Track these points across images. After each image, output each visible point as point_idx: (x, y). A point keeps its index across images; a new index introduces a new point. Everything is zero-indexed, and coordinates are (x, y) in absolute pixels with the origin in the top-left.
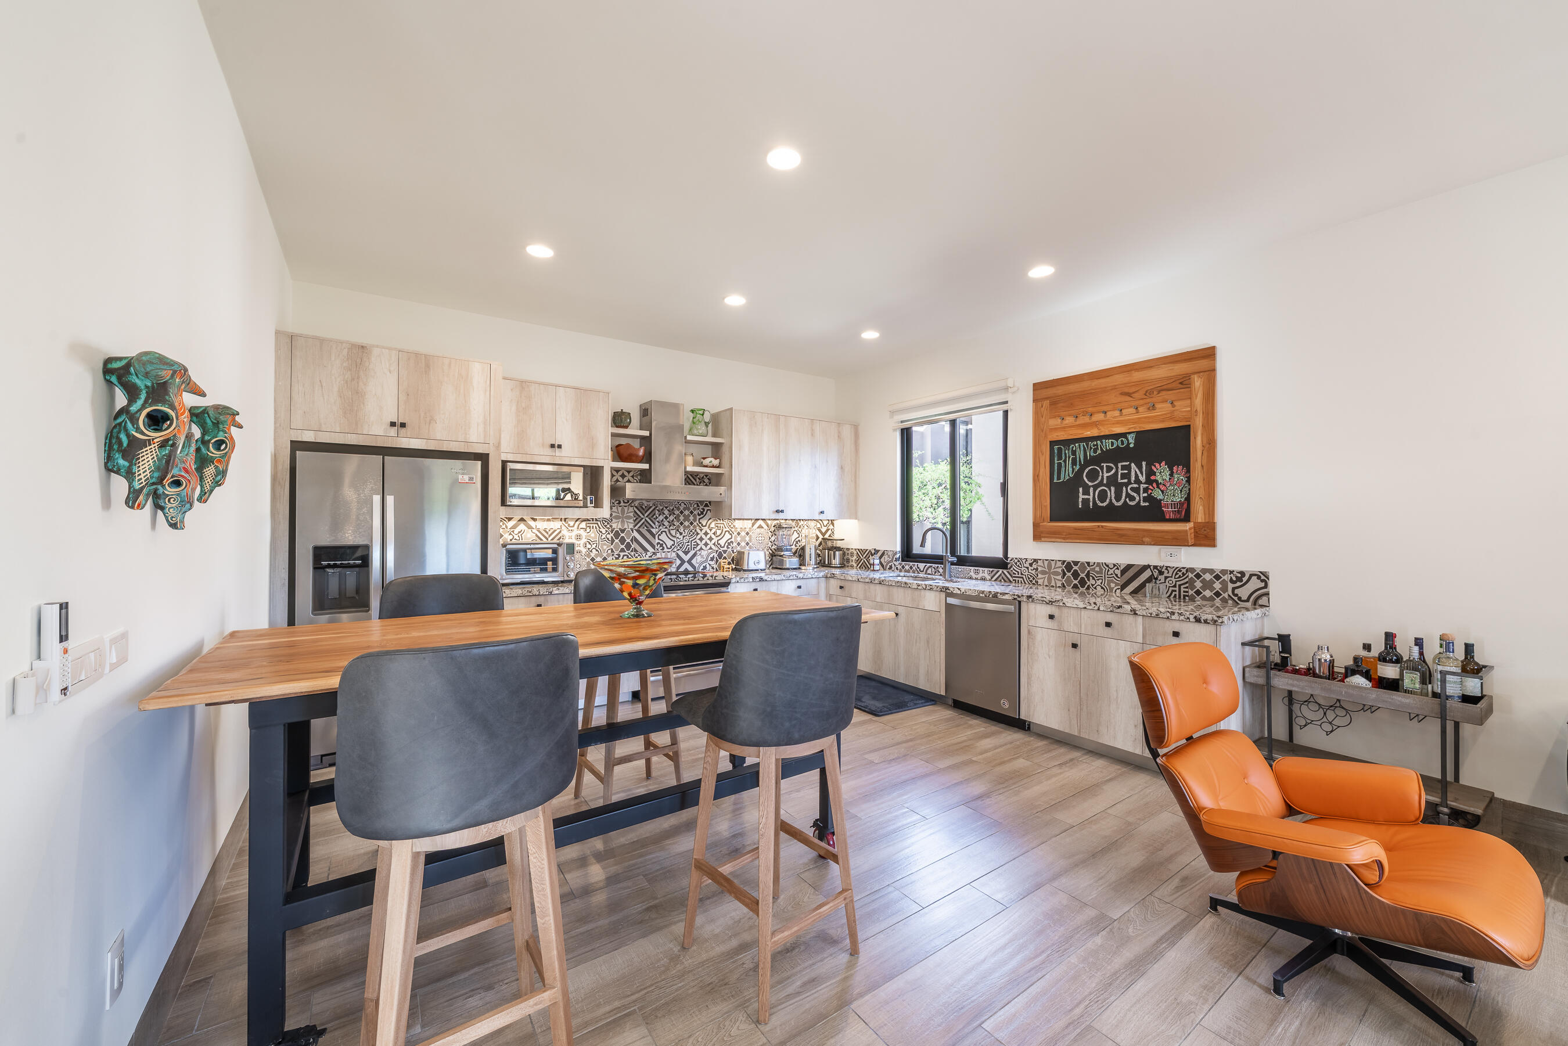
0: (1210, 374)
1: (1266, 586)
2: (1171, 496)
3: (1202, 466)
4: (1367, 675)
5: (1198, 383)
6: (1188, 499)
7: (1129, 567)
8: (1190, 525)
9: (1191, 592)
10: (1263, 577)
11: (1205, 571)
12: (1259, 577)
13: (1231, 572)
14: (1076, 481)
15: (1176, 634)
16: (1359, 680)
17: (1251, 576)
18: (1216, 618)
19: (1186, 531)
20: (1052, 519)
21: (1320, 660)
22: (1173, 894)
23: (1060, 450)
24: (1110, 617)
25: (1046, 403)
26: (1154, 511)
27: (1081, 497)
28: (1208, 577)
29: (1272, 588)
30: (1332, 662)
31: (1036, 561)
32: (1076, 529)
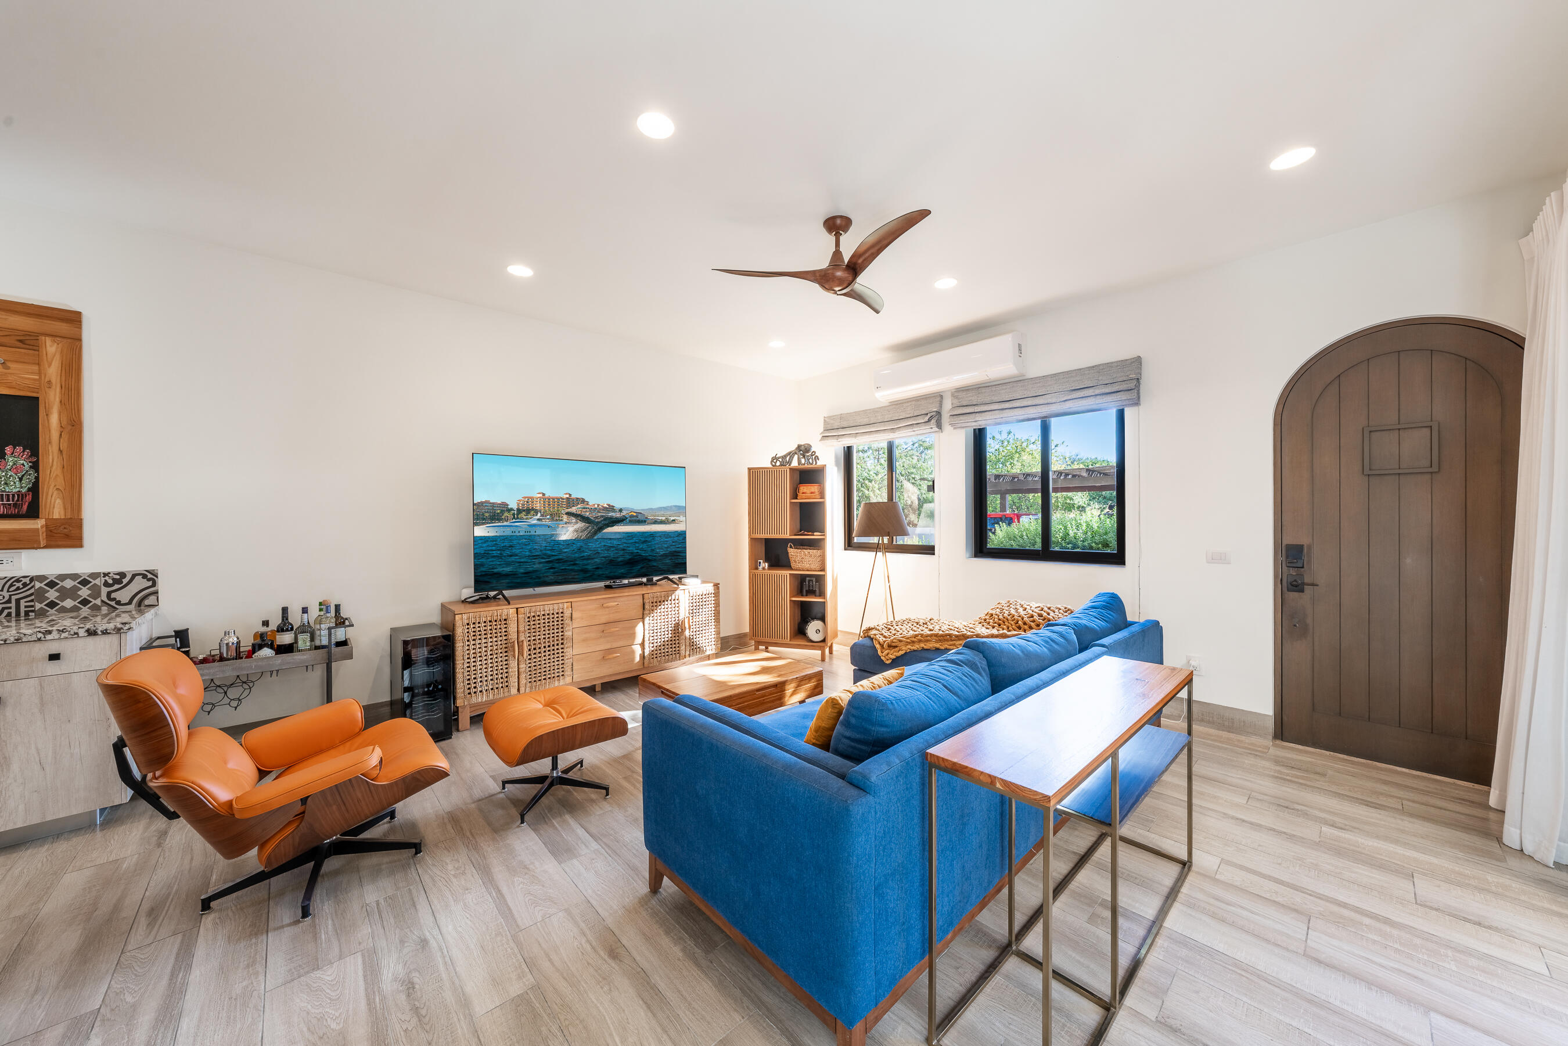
0: (73, 339)
1: (154, 584)
3: (61, 451)
4: (272, 646)
5: (51, 348)
6: (35, 489)
8: (41, 522)
9: (38, 606)
10: (151, 577)
11: (63, 577)
12: (144, 576)
13: (105, 575)
15: (54, 657)
16: (267, 652)
17: (134, 576)
18: (119, 626)
19: (38, 529)
21: (227, 644)
22: (150, 932)
28: (68, 584)
29: (162, 585)
30: (239, 643)
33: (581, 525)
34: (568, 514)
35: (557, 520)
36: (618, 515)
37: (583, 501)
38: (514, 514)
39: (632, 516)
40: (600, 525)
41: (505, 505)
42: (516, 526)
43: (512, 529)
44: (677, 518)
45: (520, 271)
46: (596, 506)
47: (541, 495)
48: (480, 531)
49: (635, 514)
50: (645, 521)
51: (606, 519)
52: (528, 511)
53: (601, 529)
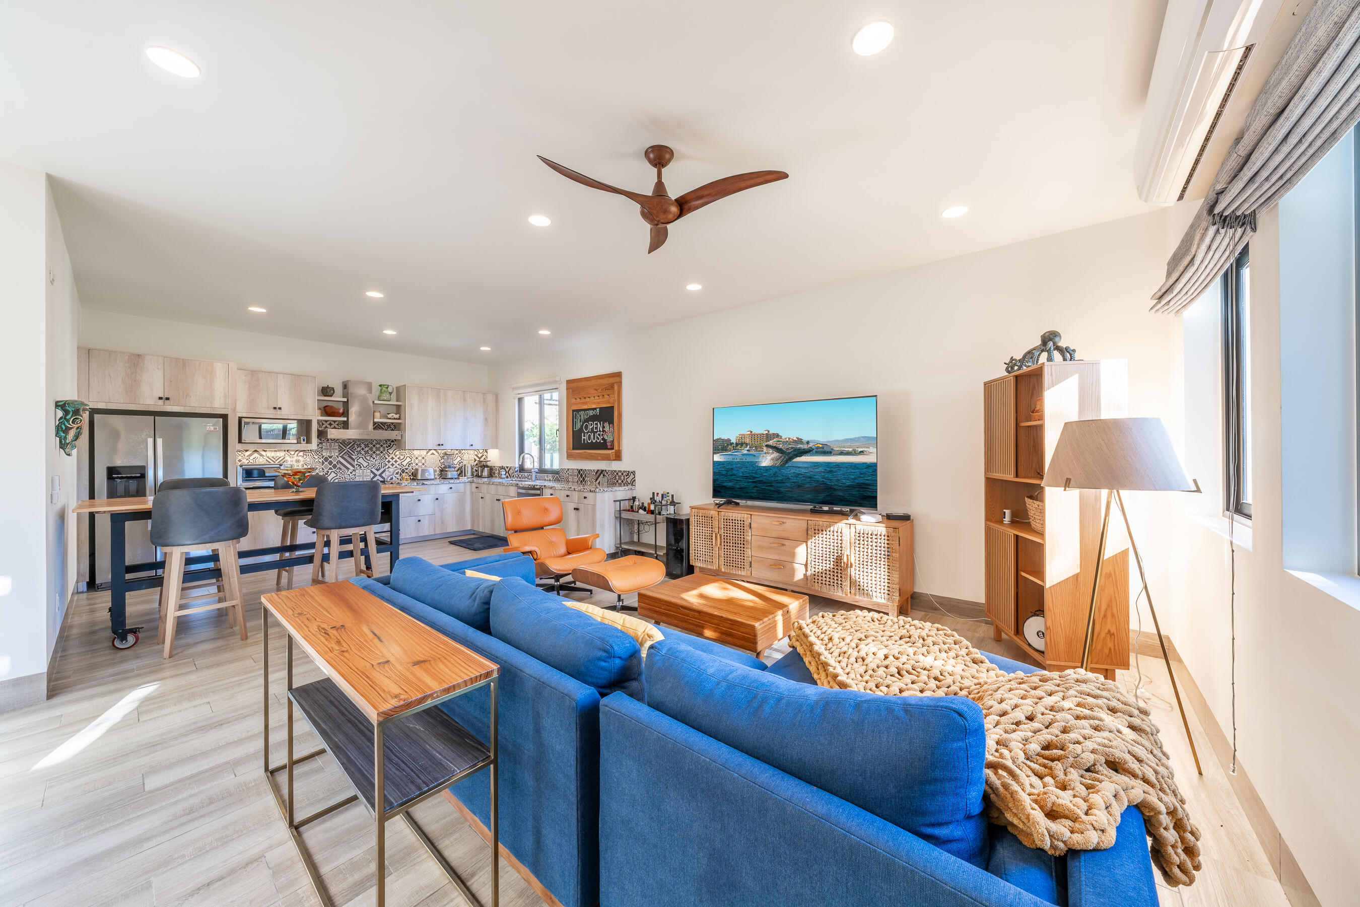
0: (620, 383)
1: (634, 476)
2: (609, 438)
3: (617, 425)
4: (645, 510)
5: (616, 387)
6: (614, 439)
7: (598, 470)
8: (613, 451)
9: (614, 480)
10: (634, 473)
11: (619, 471)
13: (626, 471)
14: (581, 430)
15: (585, 498)
16: (641, 511)
17: (631, 473)
19: (612, 454)
20: (574, 449)
21: (640, 505)
23: (576, 414)
24: (568, 493)
25: (571, 390)
26: (603, 445)
27: (583, 438)
28: (620, 474)
29: (636, 477)
30: (642, 505)
31: (568, 469)
32: (578, 453)
33: (776, 455)
34: (767, 446)
35: (759, 451)
36: (805, 447)
37: (778, 436)
38: (734, 447)
39: (818, 448)
40: (791, 455)
41: (729, 440)
42: (735, 455)
43: (733, 457)
44: (866, 449)
45: (694, 287)
46: (787, 439)
47: (749, 433)
48: (718, 458)
49: (821, 446)
50: (831, 452)
51: (795, 450)
52: (742, 444)
53: (791, 458)
